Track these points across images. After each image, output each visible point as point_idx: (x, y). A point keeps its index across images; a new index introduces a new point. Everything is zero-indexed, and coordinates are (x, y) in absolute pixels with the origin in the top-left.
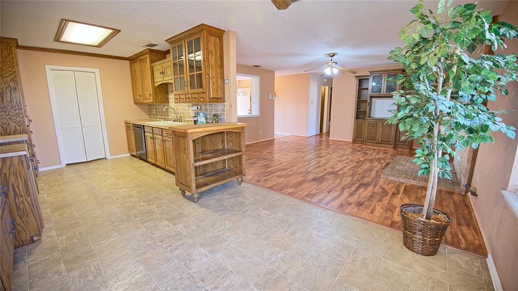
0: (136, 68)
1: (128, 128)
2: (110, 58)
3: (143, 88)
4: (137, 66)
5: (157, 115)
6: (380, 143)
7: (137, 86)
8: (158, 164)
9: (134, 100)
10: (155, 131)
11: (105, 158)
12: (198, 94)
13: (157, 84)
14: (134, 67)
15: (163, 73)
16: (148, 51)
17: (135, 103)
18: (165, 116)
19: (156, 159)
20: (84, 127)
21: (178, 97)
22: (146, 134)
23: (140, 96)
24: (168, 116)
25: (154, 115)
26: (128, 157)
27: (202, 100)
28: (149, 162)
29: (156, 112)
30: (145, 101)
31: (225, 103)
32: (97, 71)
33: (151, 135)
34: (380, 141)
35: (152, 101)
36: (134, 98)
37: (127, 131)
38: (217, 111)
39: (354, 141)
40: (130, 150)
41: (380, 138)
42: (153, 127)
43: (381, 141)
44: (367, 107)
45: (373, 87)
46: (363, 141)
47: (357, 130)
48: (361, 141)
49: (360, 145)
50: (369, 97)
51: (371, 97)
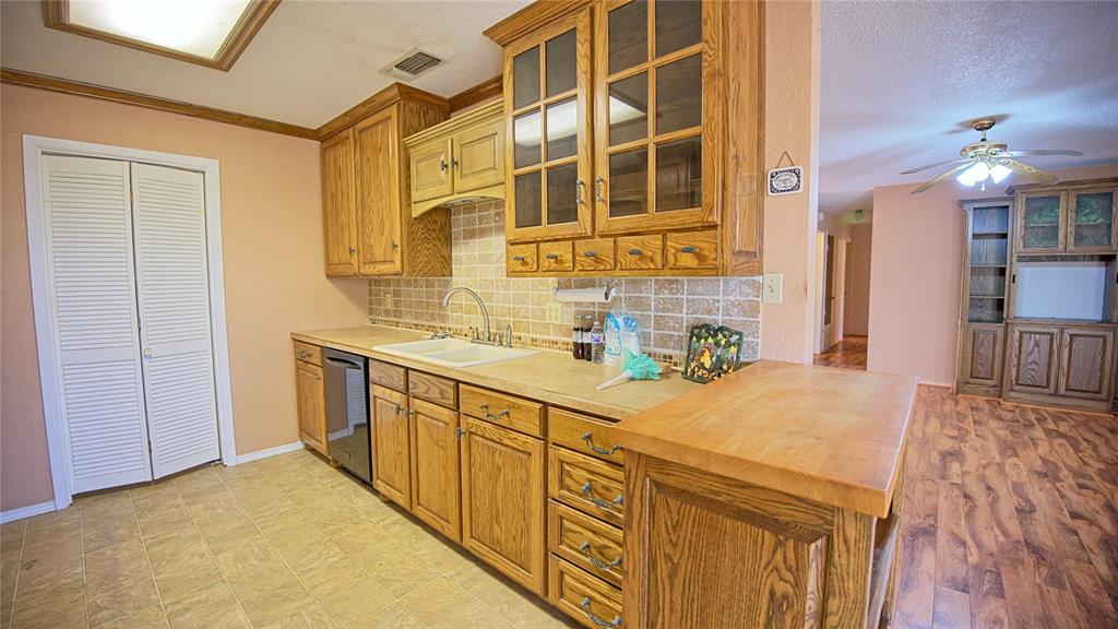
0: (340, 161)
1: (302, 359)
2: (259, 127)
3: (363, 225)
4: (347, 156)
5: (398, 313)
6: (1063, 396)
7: (343, 219)
8: (420, 512)
9: (328, 264)
10: (419, 385)
11: (217, 463)
12: (664, 233)
13: (417, 211)
14: (335, 157)
15: (454, 163)
16: (396, 91)
17: (328, 276)
18: (433, 318)
19: (414, 493)
20: (149, 357)
21: (528, 252)
22: (375, 390)
23: (351, 251)
24: (444, 318)
25: (387, 312)
26: (294, 455)
27: (688, 260)
28: (377, 493)
29: (396, 304)
30: (368, 270)
31: (759, 279)
32: (212, 166)
33: (398, 398)
34: (1062, 390)
35: (397, 267)
36: (327, 257)
37: (298, 368)
38: (709, 312)
39: (961, 388)
40: (304, 430)
41: (1063, 380)
42: (407, 369)
43: (1067, 390)
44: (1006, 288)
45: (1026, 228)
46: (994, 386)
47: (975, 355)
48: (989, 386)
49: (987, 401)
50: (1015, 259)
51: (1020, 259)
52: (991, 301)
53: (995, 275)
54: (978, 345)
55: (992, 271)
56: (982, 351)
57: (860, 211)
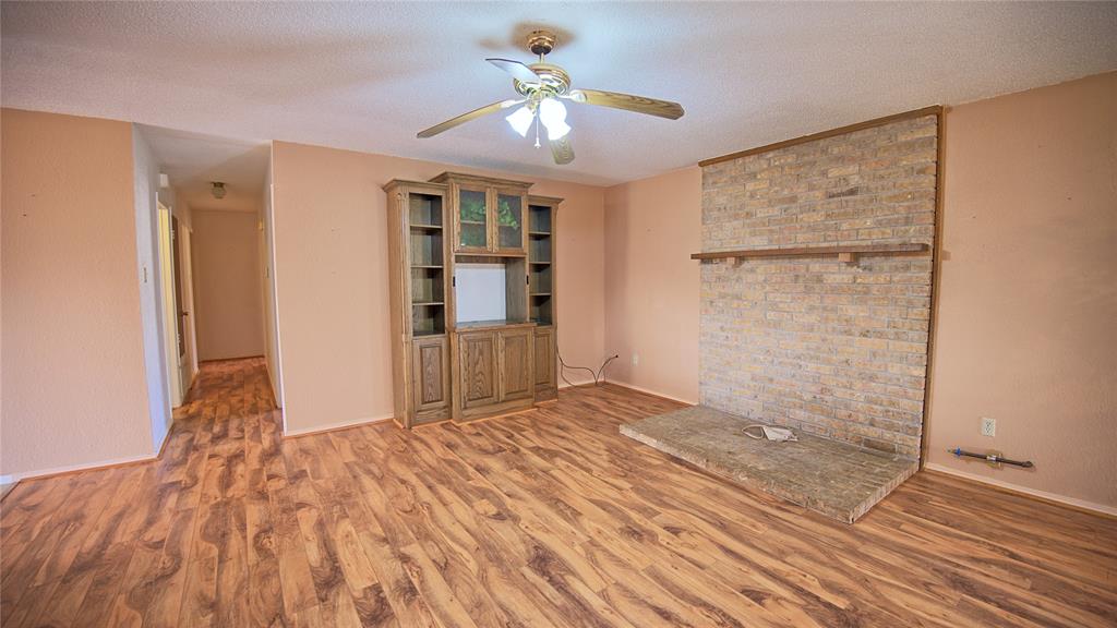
39: (413, 419)
44: (445, 292)
45: (463, 225)
46: (445, 407)
47: (425, 376)
48: (440, 409)
49: (442, 425)
50: (453, 259)
51: (459, 259)
52: (422, 309)
53: (424, 278)
54: (425, 364)
55: (421, 271)
56: (429, 369)
57: (221, 185)
